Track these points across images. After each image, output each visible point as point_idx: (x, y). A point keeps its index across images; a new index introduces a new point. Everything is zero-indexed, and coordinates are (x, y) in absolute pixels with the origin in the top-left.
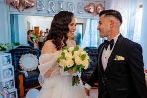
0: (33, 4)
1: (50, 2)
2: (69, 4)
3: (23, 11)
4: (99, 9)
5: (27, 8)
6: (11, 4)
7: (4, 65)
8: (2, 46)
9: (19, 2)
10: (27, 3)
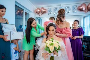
0: (46, 11)
1: (55, 9)
2: (67, 7)
3: (41, 15)
6: (36, 12)
9: (39, 11)
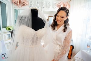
0: (27, 3)
1: (37, 2)
3: (21, 7)
4: (66, 6)
5: (23, 5)
6: (15, 3)
7: (5, 41)
8: (9, 28)
9: (19, 2)
10: (24, 2)
